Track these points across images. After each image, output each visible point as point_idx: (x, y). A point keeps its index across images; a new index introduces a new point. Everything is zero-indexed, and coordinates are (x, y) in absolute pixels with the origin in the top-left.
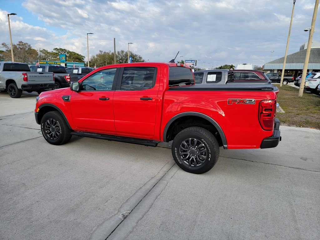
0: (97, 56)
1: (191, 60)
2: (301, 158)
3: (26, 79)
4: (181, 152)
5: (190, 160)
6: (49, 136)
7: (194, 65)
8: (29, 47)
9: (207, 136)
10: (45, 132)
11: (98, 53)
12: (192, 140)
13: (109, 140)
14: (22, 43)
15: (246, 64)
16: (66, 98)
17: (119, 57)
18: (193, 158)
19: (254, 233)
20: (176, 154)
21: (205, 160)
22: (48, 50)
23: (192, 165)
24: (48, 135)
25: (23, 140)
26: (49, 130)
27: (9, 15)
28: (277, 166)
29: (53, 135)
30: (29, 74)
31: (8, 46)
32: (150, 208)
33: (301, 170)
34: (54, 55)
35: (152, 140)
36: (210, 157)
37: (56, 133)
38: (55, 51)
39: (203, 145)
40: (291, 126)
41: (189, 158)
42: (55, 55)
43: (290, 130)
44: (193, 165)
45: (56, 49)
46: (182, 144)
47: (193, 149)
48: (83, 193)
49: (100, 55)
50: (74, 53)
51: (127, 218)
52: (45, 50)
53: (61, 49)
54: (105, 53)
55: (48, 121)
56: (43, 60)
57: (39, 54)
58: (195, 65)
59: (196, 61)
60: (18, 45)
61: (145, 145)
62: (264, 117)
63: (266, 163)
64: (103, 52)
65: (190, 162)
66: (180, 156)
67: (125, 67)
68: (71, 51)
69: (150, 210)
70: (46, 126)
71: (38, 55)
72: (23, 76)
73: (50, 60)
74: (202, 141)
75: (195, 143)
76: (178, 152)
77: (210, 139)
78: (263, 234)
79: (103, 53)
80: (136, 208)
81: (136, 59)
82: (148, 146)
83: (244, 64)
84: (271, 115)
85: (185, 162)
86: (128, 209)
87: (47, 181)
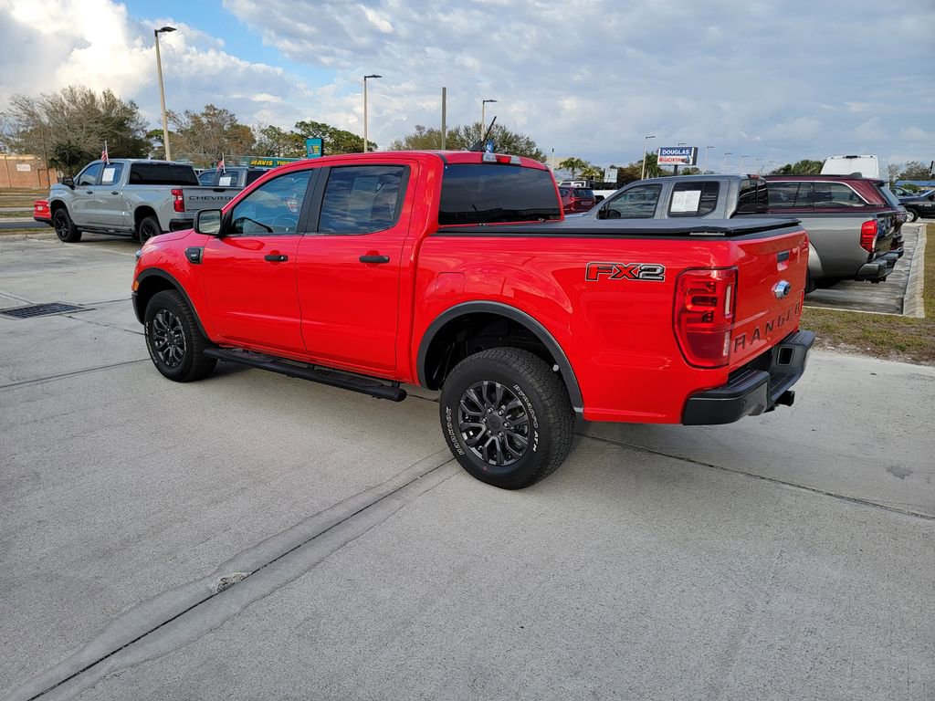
0: (409, 141)
1: (678, 149)
2: (890, 470)
3: (179, 206)
4: (465, 421)
5: (486, 445)
6: (162, 358)
7: (687, 162)
8: (231, 120)
9: (529, 376)
10: (154, 344)
11: (413, 132)
12: (492, 389)
13: (289, 374)
14: (215, 109)
15: (856, 157)
16: (193, 255)
17: (468, 144)
18: (494, 441)
19: (563, 678)
20: (449, 425)
21: (524, 451)
22: (281, 127)
23: (491, 462)
24: (160, 354)
25: (109, 364)
26: (163, 341)
27: (159, 33)
28: (788, 486)
29: (171, 355)
30: (189, 192)
31: (180, 119)
32: (309, 569)
33: (864, 508)
34: (296, 141)
35: (399, 383)
36: (536, 440)
37: (176, 350)
38: (298, 131)
39: (520, 403)
40: (923, 362)
41: (485, 438)
42: (298, 141)
43: (912, 377)
44: (494, 463)
45: (302, 123)
46: (464, 397)
47: (496, 413)
48: (160, 511)
49: (416, 138)
50: (347, 134)
51: (227, 593)
52: (273, 128)
53: (314, 125)
54: (431, 132)
55: (160, 317)
56: (267, 155)
57: (257, 139)
58: (691, 163)
59: (696, 149)
60: (203, 114)
61: (374, 395)
62: (689, 325)
63: (756, 473)
64: (427, 130)
65: (485, 452)
66: (462, 432)
67: (332, 167)
68: (341, 128)
69: (303, 577)
70: (157, 331)
71: (255, 142)
72: (173, 198)
73: (286, 156)
74: (516, 392)
75: (499, 396)
76: (455, 420)
77: (536, 386)
78: (590, 686)
79: (425, 133)
80: (269, 566)
81: (515, 148)
82: (380, 396)
83: (848, 157)
84: (712, 317)
85: (473, 449)
86: (248, 565)
87: (95, 471)
